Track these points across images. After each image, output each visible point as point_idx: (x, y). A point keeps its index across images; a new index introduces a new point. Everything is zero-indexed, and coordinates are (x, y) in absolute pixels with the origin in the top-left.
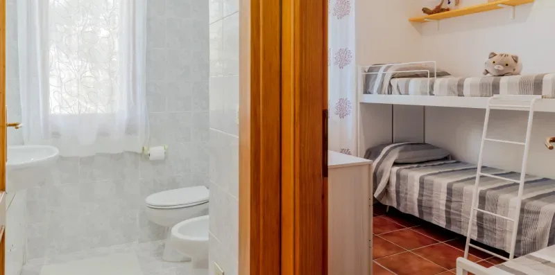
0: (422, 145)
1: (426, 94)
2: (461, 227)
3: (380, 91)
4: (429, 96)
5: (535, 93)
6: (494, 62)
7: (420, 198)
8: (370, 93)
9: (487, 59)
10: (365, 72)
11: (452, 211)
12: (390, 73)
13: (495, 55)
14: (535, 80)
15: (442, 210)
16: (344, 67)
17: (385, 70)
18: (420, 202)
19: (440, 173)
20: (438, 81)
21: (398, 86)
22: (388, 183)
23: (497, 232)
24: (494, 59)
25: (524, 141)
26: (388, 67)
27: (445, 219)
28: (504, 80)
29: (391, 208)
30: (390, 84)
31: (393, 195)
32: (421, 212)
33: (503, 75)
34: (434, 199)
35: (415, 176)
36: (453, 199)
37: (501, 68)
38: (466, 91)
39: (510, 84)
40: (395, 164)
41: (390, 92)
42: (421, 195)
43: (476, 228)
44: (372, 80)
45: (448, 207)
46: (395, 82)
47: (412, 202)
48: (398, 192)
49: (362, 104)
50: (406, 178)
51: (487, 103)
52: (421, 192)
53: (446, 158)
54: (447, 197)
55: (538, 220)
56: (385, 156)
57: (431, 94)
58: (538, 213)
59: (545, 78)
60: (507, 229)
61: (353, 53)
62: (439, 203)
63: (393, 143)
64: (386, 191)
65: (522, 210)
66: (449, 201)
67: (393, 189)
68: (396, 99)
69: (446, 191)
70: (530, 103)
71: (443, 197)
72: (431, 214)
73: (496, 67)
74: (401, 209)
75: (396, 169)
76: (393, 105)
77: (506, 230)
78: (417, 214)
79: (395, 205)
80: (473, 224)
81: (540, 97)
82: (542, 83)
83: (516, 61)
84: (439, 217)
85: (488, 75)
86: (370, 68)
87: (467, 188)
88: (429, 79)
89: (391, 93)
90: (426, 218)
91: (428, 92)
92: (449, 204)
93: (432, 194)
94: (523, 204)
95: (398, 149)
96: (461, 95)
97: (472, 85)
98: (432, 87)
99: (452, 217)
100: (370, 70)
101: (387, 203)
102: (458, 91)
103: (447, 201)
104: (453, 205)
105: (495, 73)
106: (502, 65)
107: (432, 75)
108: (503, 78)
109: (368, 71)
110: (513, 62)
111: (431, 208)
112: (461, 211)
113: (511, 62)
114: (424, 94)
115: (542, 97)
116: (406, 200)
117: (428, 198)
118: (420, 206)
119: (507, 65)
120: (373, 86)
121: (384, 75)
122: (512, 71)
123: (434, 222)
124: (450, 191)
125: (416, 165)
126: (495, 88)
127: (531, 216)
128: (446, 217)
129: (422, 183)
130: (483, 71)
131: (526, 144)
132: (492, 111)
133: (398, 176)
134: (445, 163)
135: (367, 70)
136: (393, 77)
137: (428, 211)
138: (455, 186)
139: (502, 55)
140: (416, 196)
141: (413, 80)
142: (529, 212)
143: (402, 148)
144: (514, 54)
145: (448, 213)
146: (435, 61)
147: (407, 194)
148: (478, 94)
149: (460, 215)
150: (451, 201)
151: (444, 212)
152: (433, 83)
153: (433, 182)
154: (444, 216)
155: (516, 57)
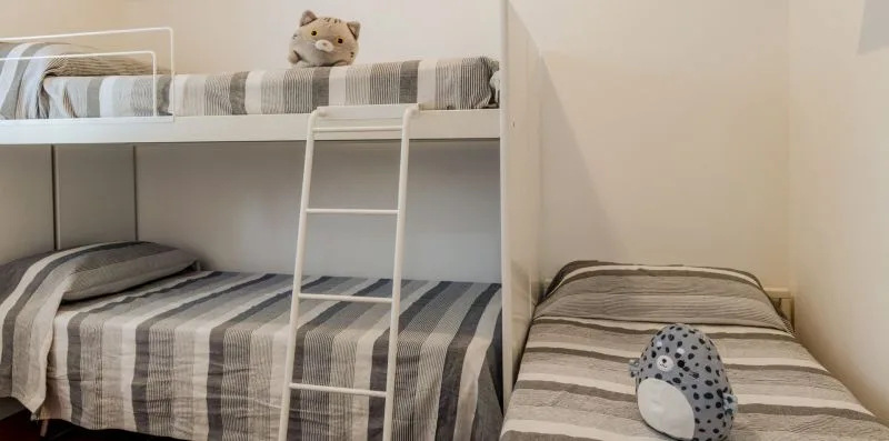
0: (134, 246)
1: (147, 112)
3: (11, 111)
4: (155, 117)
5: (403, 101)
6: (314, 33)
7: (138, 383)
9: (296, 27)
11: (223, 396)
12: (43, 59)
13: (314, 19)
14: (403, 73)
15: (199, 400)
17: (28, 53)
18: (139, 390)
21: (67, 98)
25: (394, 206)
27: (205, 420)
28: (337, 74)
29: (56, 424)
30: (43, 90)
31: (63, 388)
32: (141, 416)
33: (332, 65)
34: (177, 377)
35: (121, 326)
36: (226, 367)
37: (330, 47)
38: (252, 101)
39: (351, 84)
40: (66, 303)
41: (44, 110)
42: (141, 373)
45: (213, 388)
46: (56, 86)
47: (117, 396)
48: (73, 379)
50: (96, 337)
51: (305, 127)
52: (141, 368)
53: (190, 269)
54: (211, 366)
55: (415, 374)
56: (31, 289)
57: (162, 112)
58: (416, 360)
59: (421, 69)
60: (354, 410)
62: (190, 384)
63: (56, 249)
66: (215, 373)
68: (59, 130)
69: (207, 350)
70: (399, 121)
71: (202, 365)
72: (168, 416)
73: (319, 44)
74: (87, 422)
75: (68, 316)
76: (53, 147)
78: (130, 424)
79: (66, 414)
81: (414, 106)
83: (355, 37)
84: (191, 418)
85: (301, 62)
87: (260, 332)
88: (154, 78)
89: (48, 117)
90: (155, 429)
91: (154, 107)
92: (216, 381)
93: (169, 364)
95: (71, 266)
96: (238, 109)
97: (266, 88)
98: (164, 95)
99: (225, 410)
102: (233, 102)
103: (210, 374)
104: (226, 382)
105: (316, 60)
106: (331, 41)
108: (334, 69)
110: (351, 37)
111: (169, 400)
112: (246, 393)
113: (348, 36)
114: (142, 112)
115: (420, 108)
116: (98, 395)
117: (162, 378)
118: (139, 402)
119: (340, 41)
121: (22, 66)
122: (348, 56)
124: (217, 350)
126: (320, 93)
128: (209, 416)
129: (143, 341)
131: (399, 211)
132: (319, 144)
133: (74, 334)
134: (190, 282)
136: (50, 75)
137: (161, 410)
138: (231, 334)
139: (328, 20)
140: (127, 379)
141: (111, 83)
143: (79, 259)
145: (213, 403)
146: (171, 30)
147: (99, 378)
148: (281, 107)
149: (245, 403)
150: (221, 374)
151: (204, 404)
152: (167, 85)
153: (172, 334)
154: (205, 412)
155: (357, 27)
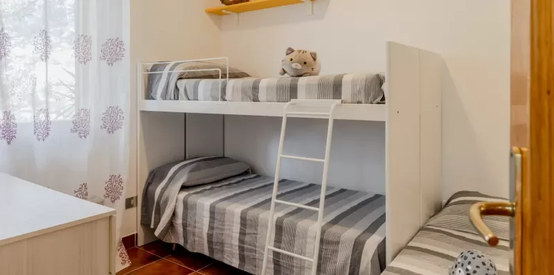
1: (217, 99)
2: (256, 267)
3: (165, 96)
4: (220, 102)
5: (334, 97)
6: (291, 60)
7: (210, 232)
8: (153, 99)
10: (148, 71)
11: (245, 246)
12: (178, 71)
13: (293, 51)
14: (334, 82)
15: (235, 246)
16: (114, 64)
17: (172, 69)
18: (210, 236)
19: (236, 195)
20: (231, 83)
21: (185, 90)
22: (174, 214)
23: (295, 269)
24: (292, 56)
25: (323, 158)
26: (176, 65)
27: (238, 256)
28: (302, 81)
29: (178, 246)
30: (176, 87)
31: (180, 229)
32: (211, 249)
33: (301, 76)
34: (226, 232)
35: (204, 202)
36: (248, 231)
37: (299, 67)
38: (262, 95)
39: (309, 87)
40: (184, 188)
41: (176, 97)
42: (211, 228)
43: (272, 266)
44: (155, 82)
45: (241, 241)
46: (182, 84)
47: (201, 237)
48: (185, 226)
49: (143, 112)
50: (194, 206)
51: (283, 110)
52: (211, 225)
53: (246, 173)
54: (241, 229)
55: (337, 251)
56: (171, 179)
57: (223, 99)
58: (338, 243)
59: (344, 80)
61: (127, 46)
62: (232, 237)
64: (171, 225)
65: (322, 241)
66: (242, 233)
67: (179, 221)
68: (183, 106)
69: (239, 220)
70: (329, 109)
71: (237, 228)
72: (222, 251)
73: (294, 65)
74: (189, 248)
75: (184, 194)
76: (185, 114)
77: (304, 266)
78: (206, 252)
79: (181, 242)
80: (268, 261)
81: (339, 101)
82: (341, 85)
83: (314, 59)
84: (232, 254)
85: (286, 75)
86: (154, 66)
87: (264, 215)
88: (220, 81)
89: (178, 99)
90: (217, 257)
91: (220, 97)
92: (242, 237)
93: (223, 225)
94: (323, 232)
95: (187, 169)
96: (256, 100)
97: (268, 88)
98: (224, 90)
99: (246, 253)
100: (155, 68)
101: (173, 241)
102: (253, 95)
103: (240, 233)
104: (247, 238)
105: (292, 73)
106: (300, 64)
107: (224, 76)
108: (301, 78)
109: (151, 71)
110: (312, 59)
111: (222, 244)
112: (255, 246)
113: (309, 59)
114: (215, 99)
115: (342, 102)
116: (194, 234)
117: (219, 232)
118: (210, 242)
119: (305, 63)
120: (156, 91)
121: (169, 75)
122: (310, 71)
123: (226, 262)
124: (244, 221)
125: (209, 187)
126: (293, 92)
127: (331, 248)
128: (240, 254)
129: (213, 212)
130: (280, 70)
131: (326, 161)
132: (289, 119)
133: (185, 204)
135: (149, 68)
136: (180, 78)
137: (219, 247)
138: (251, 214)
139: (300, 51)
140: (206, 230)
141: (203, 82)
142: (329, 243)
143: (193, 166)
144: (313, 50)
145: (241, 249)
146: (227, 58)
147: (195, 227)
148: (275, 99)
149: (255, 251)
150: (245, 234)
151: (237, 248)
152: (225, 86)
153: (225, 210)
154: (238, 252)
155: (315, 54)
